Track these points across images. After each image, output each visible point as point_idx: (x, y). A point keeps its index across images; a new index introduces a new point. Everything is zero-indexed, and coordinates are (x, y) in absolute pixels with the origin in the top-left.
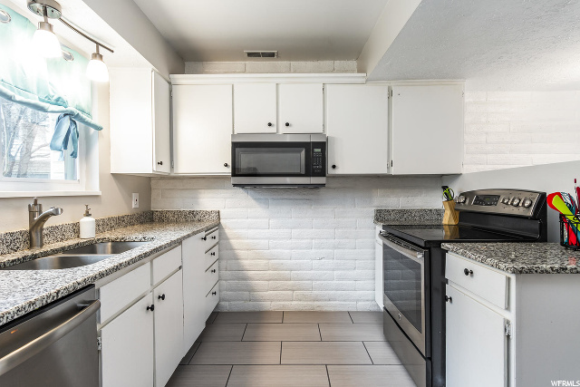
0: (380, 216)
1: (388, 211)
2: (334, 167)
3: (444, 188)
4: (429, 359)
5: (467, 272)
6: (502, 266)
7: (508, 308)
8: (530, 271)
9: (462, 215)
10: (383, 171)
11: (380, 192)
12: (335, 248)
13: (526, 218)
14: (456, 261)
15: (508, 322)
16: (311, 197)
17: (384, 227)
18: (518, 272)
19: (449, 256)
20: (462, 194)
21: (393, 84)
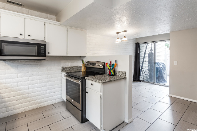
0: (64, 69)
1: (66, 67)
2: (49, 53)
3: (82, 60)
4: (82, 111)
5: (92, 84)
6: (100, 82)
7: (101, 92)
8: (105, 82)
9: (87, 68)
10: (65, 55)
11: (63, 61)
12: (47, 82)
13: (101, 69)
14: (89, 82)
15: (101, 95)
16: (38, 64)
17: (66, 73)
18: (103, 83)
19: (87, 81)
20: (87, 62)
21: (68, 27)
